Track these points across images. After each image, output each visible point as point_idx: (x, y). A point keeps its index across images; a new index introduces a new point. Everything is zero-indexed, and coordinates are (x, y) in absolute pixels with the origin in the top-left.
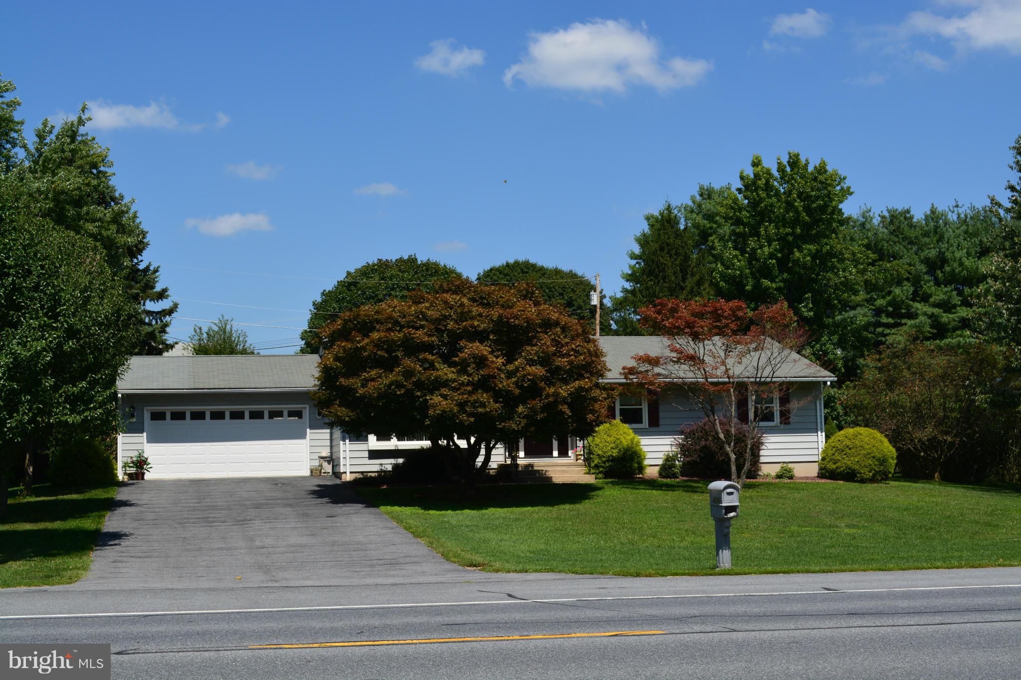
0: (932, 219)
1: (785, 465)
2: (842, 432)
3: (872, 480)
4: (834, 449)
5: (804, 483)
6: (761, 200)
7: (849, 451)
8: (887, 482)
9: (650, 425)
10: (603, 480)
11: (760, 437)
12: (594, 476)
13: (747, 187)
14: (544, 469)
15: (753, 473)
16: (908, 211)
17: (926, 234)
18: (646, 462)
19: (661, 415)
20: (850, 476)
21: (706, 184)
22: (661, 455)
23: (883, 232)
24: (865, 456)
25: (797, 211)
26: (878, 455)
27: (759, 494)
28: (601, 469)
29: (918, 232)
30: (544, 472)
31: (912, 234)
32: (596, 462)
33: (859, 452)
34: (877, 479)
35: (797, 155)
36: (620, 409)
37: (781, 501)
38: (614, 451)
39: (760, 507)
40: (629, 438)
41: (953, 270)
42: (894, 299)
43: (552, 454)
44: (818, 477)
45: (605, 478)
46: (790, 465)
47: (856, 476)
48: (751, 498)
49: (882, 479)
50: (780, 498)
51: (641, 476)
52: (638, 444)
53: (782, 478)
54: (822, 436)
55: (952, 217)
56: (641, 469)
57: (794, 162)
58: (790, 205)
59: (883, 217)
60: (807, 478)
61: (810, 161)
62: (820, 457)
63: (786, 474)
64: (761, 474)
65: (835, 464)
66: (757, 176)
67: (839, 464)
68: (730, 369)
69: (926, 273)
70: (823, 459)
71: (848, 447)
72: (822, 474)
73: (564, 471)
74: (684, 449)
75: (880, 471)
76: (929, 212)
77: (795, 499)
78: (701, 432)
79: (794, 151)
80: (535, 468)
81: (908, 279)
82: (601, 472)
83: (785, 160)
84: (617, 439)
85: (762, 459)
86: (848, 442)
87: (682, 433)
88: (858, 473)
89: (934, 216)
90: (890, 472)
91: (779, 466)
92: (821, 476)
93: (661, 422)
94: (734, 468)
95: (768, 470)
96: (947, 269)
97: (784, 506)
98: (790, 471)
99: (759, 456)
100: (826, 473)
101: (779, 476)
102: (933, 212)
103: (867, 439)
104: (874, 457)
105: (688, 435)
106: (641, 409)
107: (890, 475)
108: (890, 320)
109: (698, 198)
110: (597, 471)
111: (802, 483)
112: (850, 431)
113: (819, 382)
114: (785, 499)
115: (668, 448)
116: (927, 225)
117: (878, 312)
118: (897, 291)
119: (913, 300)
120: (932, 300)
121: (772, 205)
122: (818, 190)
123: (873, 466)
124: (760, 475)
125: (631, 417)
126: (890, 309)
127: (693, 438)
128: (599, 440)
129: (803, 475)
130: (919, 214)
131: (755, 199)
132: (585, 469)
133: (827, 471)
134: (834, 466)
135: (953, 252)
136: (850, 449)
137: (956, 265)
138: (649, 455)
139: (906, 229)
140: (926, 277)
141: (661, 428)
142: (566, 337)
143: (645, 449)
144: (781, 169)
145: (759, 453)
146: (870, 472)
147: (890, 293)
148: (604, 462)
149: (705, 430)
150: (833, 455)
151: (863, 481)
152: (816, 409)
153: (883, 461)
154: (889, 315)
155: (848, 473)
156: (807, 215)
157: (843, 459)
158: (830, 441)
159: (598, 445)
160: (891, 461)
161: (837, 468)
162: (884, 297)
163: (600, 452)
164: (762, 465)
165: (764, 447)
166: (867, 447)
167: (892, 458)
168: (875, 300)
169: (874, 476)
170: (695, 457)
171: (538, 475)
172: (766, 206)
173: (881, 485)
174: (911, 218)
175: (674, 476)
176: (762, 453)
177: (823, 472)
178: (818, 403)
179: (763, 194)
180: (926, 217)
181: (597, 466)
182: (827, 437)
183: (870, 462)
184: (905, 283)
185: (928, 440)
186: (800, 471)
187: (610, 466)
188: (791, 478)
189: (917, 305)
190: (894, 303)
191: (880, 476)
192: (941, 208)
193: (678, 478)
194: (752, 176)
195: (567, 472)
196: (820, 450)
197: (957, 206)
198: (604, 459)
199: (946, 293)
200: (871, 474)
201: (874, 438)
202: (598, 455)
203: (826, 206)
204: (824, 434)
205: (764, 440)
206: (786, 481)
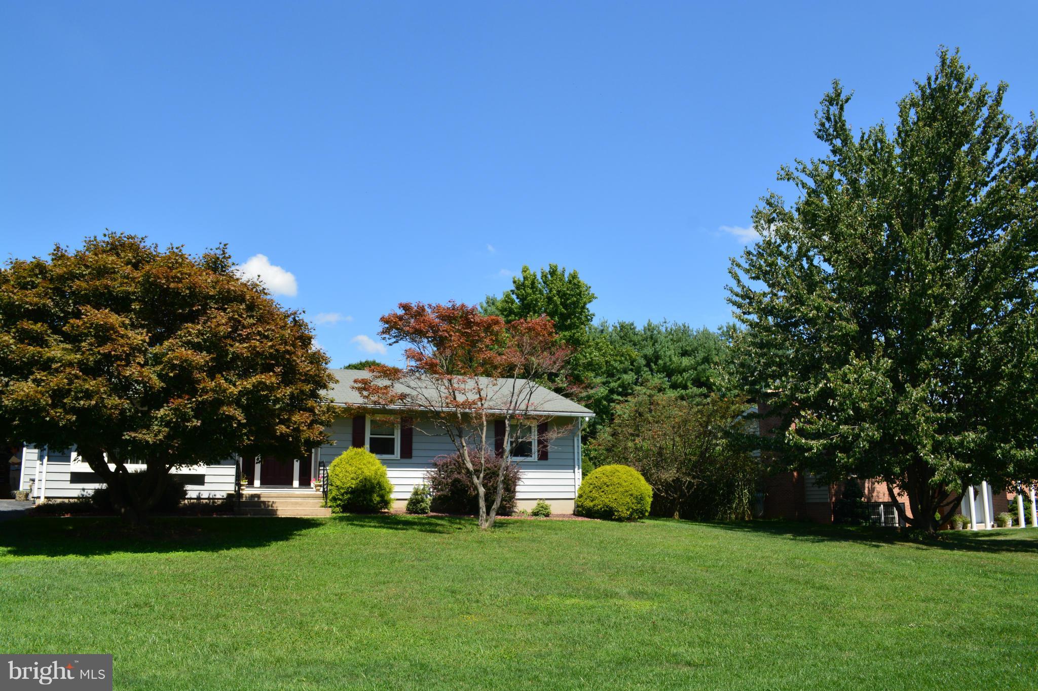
0: (649, 330)
1: (541, 501)
2: (599, 469)
3: (630, 519)
4: (591, 486)
5: (562, 521)
6: (528, 295)
7: (607, 489)
8: (643, 520)
9: (402, 456)
10: (341, 515)
11: (518, 472)
12: (330, 510)
13: (518, 288)
14: (271, 500)
15: (506, 510)
16: (632, 324)
17: (646, 339)
18: (393, 496)
19: (414, 446)
20: (607, 514)
21: (491, 296)
22: (411, 489)
23: (615, 337)
24: (623, 493)
25: (556, 305)
26: (635, 493)
27: (510, 535)
28: (339, 502)
29: (640, 338)
30: (270, 504)
31: (635, 338)
32: (334, 494)
33: (617, 489)
34: (635, 518)
35: (556, 267)
36: (371, 438)
37: (535, 545)
38: (354, 482)
39: (507, 556)
40: (374, 468)
41: (665, 363)
42: (623, 383)
43: (292, 484)
44: (574, 514)
45: (342, 512)
46: (547, 502)
47: (614, 514)
48: (499, 541)
49: (639, 518)
50: (534, 541)
51: (386, 510)
52: (383, 475)
53: (537, 515)
54: (579, 473)
55: (663, 330)
56: (386, 503)
57: (553, 272)
58: (550, 300)
59: (615, 327)
60: (564, 516)
61: (566, 269)
62: (577, 495)
63: (541, 512)
64: (516, 510)
65: (592, 501)
66: (525, 278)
67: (596, 502)
68: (482, 389)
69: (645, 366)
70: (580, 496)
71: (605, 484)
72: (578, 511)
73: (297, 503)
74: (436, 483)
75: (637, 510)
76: (646, 325)
77: (552, 543)
78: (455, 464)
79: (554, 263)
80: (262, 499)
81: (632, 370)
82: (338, 506)
83: (547, 270)
84: (359, 469)
85: (518, 496)
86: (606, 480)
87: (435, 465)
88: (615, 511)
89: (650, 328)
90: (647, 511)
91: (535, 503)
92: (577, 513)
93: (414, 453)
94: (482, 504)
95: (523, 507)
96: (660, 362)
97: (537, 554)
98: (546, 508)
99: (514, 492)
100: (583, 511)
101: (535, 514)
102: (649, 325)
103: (624, 476)
104: (632, 495)
105: (441, 468)
106: (394, 439)
107: (647, 514)
108: (620, 398)
109: (485, 305)
110: (335, 504)
111: (559, 521)
112: (608, 468)
113: (577, 418)
114: (540, 542)
115: (420, 482)
116: (645, 334)
117: (612, 391)
118: (625, 376)
119: (636, 384)
120: (649, 384)
121: (536, 300)
122: (572, 290)
123: (630, 504)
124: (515, 512)
125: (381, 447)
126: (620, 390)
127: (446, 471)
128: (340, 470)
129: (560, 512)
130: (640, 327)
131: (523, 295)
132: (322, 501)
133: (584, 509)
134: (592, 504)
135: (665, 352)
136: (607, 486)
137: (668, 359)
138: (396, 489)
139: (631, 335)
140: (646, 369)
141: (413, 460)
142: (251, 317)
143: (393, 482)
144: (544, 276)
145: (515, 489)
146: (628, 510)
147: (619, 379)
148: (343, 495)
149: (458, 462)
150: (591, 492)
151: (620, 520)
152: (574, 446)
153: (640, 499)
154: (619, 394)
155: (605, 511)
156: (564, 308)
157: (601, 496)
158: (587, 478)
159: (337, 475)
160: (648, 498)
161: (594, 505)
162: (616, 382)
163: (338, 483)
164: (518, 501)
165: (520, 483)
166: (625, 484)
167: (649, 496)
168: (610, 383)
169: (631, 514)
170: (446, 492)
171: (263, 507)
172: (532, 301)
173: (638, 524)
174: (634, 328)
175: (423, 511)
176: (518, 488)
177: (580, 509)
178: (576, 439)
179: (530, 291)
180: (645, 328)
181: (334, 499)
182: (584, 475)
183: (628, 500)
184: (630, 372)
185: (673, 481)
186: (556, 509)
187: (349, 498)
188: (547, 515)
189: (638, 388)
190: (622, 385)
191: (636, 515)
192: (655, 322)
193: (427, 513)
194: (522, 279)
195: (300, 504)
196: (577, 487)
197: (665, 322)
198: (343, 491)
199: (660, 378)
200: (628, 513)
201: (631, 475)
202: (337, 486)
203: (578, 301)
204: (581, 470)
205: (521, 475)
206: (542, 518)
